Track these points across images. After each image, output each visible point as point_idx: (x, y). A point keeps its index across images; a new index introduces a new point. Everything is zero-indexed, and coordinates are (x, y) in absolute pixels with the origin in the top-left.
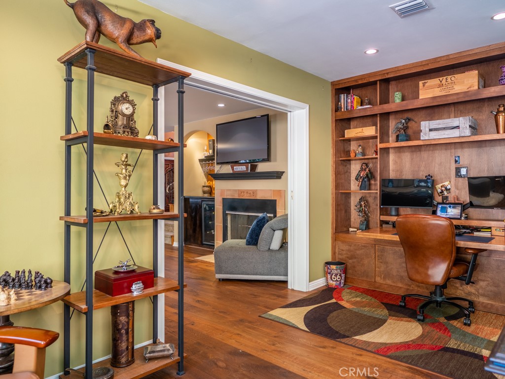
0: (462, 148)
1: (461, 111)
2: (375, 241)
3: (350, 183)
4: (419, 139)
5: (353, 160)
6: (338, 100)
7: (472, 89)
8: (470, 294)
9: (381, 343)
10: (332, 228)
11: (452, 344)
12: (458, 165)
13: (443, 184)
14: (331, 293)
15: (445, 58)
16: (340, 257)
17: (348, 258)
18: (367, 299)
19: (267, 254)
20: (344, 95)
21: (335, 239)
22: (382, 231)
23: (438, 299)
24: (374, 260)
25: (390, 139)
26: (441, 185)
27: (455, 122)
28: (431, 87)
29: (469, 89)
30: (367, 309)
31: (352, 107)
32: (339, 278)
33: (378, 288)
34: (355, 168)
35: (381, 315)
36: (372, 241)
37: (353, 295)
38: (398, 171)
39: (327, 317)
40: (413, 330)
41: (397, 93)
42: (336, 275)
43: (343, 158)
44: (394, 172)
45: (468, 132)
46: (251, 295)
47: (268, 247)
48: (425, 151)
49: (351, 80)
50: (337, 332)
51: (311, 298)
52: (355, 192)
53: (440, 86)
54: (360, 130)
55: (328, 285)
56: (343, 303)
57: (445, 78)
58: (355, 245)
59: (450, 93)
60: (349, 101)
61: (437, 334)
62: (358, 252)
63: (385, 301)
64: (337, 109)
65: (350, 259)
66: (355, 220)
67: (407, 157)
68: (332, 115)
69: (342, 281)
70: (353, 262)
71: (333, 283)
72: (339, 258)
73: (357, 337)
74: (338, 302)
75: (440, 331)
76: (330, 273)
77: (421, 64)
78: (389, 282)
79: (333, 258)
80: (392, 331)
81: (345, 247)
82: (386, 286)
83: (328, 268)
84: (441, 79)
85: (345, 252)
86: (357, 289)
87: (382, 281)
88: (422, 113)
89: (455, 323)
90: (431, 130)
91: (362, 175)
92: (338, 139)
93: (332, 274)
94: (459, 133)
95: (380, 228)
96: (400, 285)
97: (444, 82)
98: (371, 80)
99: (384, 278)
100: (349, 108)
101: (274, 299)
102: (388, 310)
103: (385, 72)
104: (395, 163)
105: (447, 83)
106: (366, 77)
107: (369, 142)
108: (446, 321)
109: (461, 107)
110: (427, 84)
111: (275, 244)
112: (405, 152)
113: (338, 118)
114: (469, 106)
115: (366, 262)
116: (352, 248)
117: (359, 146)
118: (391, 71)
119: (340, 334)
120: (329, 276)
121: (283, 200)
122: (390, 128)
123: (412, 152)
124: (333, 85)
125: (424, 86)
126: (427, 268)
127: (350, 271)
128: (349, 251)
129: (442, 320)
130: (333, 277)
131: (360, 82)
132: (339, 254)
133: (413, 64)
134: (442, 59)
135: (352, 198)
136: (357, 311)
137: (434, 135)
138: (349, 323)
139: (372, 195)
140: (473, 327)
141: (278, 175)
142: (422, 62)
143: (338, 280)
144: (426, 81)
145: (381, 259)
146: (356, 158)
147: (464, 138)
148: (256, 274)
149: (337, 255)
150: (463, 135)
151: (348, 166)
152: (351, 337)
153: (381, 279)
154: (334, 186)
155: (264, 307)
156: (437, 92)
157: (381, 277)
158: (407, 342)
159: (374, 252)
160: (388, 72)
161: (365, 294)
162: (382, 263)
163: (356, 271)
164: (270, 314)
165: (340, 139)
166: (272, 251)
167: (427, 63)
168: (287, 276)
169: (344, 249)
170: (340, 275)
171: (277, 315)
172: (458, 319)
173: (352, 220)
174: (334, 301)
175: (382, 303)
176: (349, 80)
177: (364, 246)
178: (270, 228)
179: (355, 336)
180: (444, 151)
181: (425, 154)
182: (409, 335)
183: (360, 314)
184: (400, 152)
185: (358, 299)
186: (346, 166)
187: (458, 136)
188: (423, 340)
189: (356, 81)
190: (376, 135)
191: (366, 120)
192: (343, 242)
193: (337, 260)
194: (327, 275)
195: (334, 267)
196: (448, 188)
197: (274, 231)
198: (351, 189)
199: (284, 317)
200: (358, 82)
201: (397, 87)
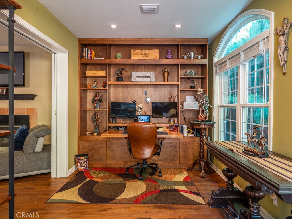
0: (148, 87)
1: (147, 69)
2: (106, 139)
3: (86, 104)
4: (131, 81)
5: (88, 90)
6: (82, 51)
7: (156, 58)
8: (155, 161)
9: (133, 197)
10: (78, 133)
11: (162, 188)
12: (146, 96)
13: (139, 105)
14: (83, 174)
15: (145, 40)
16: (84, 150)
17: (89, 151)
18: (106, 174)
19: (32, 156)
20: (86, 49)
21: (80, 140)
22: (109, 133)
23: (145, 166)
24: (106, 150)
25: (111, 79)
26: (138, 106)
27: (148, 74)
28: (138, 54)
29: (155, 58)
30: (111, 180)
31: (91, 57)
32: (85, 164)
33: (108, 166)
34: (90, 95)
35: (121, 181)
36: (105, 139)
37: (97, 173)
38: (115, 97)
39: (93, 190)
40: (141, 185)
41: (119, 53)
42: (84, 163)
43: (84, 88)
44: (113, 99)
45: (154, 80)
46: (26, 188)
47: (33, 151)
48: (130, 87)
49: (92, 40)
50: (106, 198)
51: (73, 181)
52: (90, 110)
53: (142, 54)
54: (96, 72)
55: (78, 170)
56: (95, 179)
57: (144, 50)
58: (94, 142)
59: (146, 59)
60: (89, 53)
61: (152, 184)
62: (96, 146)
63: (116, 173)
64: (82, 57)
65: (90, 151)
66: (89, 127)
67: (120, 90)
68: (79, 60)
69: (87, 166)
70: (92, 153)
71: (81, 168)
72: (82, 152)
73: (119, 198)
74: (92, 179)
75: (152, 182)
76: (80, 162)
77: (133, 40)
78: (114, 161)
79: (78, 152)
80: (132, 189)
81: (87, 144)
82: (113, 164)
83: (79, 159)
84: (142, 50)
85: (87, 147)
86: (96, 169)
87: (110, 162)
88: (129, 67)
89: (155, 176)
90: (137, 77)
91: (96, 100)
92: (82, 76)
93: (82, 162)
94: (150, 80)
95: (108, 131)
96: (121, 162)
97: (144, 52)
98: (105, 43)
99: (112, 160)
100: (89, 57)
101: (47, 188)
102: (122, 177)
103: (113, 40)
104: (114, 93)
105: (145, 53)
106: (102, 40)
107: (98, 80)
108: (151, 177)
109: (148, 67)
110: (135, 52)
111: (39, 148)
112: (119, 87)
113: (82, 63)
114: (151, 67)
115: (101, 152)
116: (92, 144)
117: (94, 81)
118: (117, 40)
119: (108, 199)
120: (79, 164)
121: (36, 115)
122: (111, 73)
123: (123, 87)
124: (80, 41)
125: (134, 52)
126: (144, 151)
127: (91, 159)
128: (90, 146)
129: (149, 176)
130: (82, 164)
131: (98, 43)
132: (83, 149)
133: (129, 39)
134: (144, 40)
135: (87, 113)
136: (106, 182)
137: (138, 79)
138: (108, 191)
139: (100, 111)
140: (163, 177)
141: (31, 97)
142: (133, 39)
143: (85, 165)
144: (135, 50)
145: (110, 149)
146: (90, 89)
147: (152, 82)
148: (23, 172)
149: (81, 150)
150: (152, 81)
151: (86, 94)
152: (115, 199)
153: (110, 160)
154: (80, 106)
155: (44, 195)
156: (140, 57)
157: (110, 159)
158: (143, 193)
159: (106, 145)
160: (115, 40)
161: (103, 171)
162: (110, 151)
163: (94, 158)
164: (53, 199)
165: (83, 76)
166: (37, 153)
167: (136, 40)
168: (51, 168)
169: (86, 145)
170: (86, 162)
171: (59, 198)
172: (155, 174)
173: (87, 127)
174: (88, 179)
175: (116, 174)
176: (90, 40)
177: (100, 142)
178: (35, 136)
179: (117, 197)
180: (139, 88)
181: (130, 89)
182: (141, 188)
183: (109, 183)
184: (117, 87)
185: (102, 175)
186: (85, 93)
187: (150, 81)
188: (149, 189)
189: (95, 41)
190: (106, 76)
191: (97, 66)
192: (86, 141)
193: (81, 153)
194: (78, 164)
195: (83, 158)
196: (141, 107)
197: (38, 138)
198: (87, 108)
199: (65, 198)
200: (96, 42)
201: (115, 50)
